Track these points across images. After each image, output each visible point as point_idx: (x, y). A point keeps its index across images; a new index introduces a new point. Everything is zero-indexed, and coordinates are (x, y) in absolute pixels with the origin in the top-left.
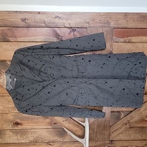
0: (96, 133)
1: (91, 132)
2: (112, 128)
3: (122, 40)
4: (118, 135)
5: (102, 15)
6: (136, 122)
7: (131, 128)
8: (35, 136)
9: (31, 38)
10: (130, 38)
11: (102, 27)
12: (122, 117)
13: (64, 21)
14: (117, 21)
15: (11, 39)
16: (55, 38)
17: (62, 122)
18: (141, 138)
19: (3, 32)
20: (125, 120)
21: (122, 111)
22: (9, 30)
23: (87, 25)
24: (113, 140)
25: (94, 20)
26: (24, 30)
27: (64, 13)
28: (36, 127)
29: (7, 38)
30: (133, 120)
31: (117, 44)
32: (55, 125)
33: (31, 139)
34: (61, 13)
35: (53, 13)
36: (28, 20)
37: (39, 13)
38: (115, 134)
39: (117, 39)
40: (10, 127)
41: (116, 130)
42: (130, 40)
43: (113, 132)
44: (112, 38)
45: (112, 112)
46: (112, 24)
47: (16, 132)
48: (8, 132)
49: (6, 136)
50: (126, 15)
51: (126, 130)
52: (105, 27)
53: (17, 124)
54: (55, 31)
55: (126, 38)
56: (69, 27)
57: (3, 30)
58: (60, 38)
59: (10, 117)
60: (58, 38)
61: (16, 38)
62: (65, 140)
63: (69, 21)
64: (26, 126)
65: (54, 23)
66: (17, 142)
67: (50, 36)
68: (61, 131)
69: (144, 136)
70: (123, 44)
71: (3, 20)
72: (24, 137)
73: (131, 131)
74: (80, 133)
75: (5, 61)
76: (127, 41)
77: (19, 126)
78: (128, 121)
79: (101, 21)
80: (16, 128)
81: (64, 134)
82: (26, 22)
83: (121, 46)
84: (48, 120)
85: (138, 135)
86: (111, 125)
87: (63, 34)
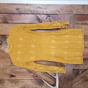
0: (63, 83)
1: (60, 83)
2: (73, 80)
3: (81, 22)
5: (68, 6)
7: (86, 80)
8: (24, 84)
9: (22, 21)
10: (86, 21)
11: (68, 14)
12: (80, 73)
13: (43, 10)
14: (78, 10)
15: (9, 21)
16: (37, 21)
17: (41, 75)
19: (5, 17)
20: (82, 75)
21: (80, 69)
22: (8, 15)
23: (58, 13)
25: (62, 9)
26: (17, 15)
27: (44, 5)
28: (24, 78)
29: (7, 21)
30: (87, 76)
31: (77, 25)
32: (37, 78)
33: (21, 86)
34: (41, 5)
35: (36, 5)
36: (20, 9)
37: (27, 5)
39: (78, 22)
40: (8, 78)
41: (77, 81)
42: (86, 22)
43: (74, 83)
44: (74, 21)
45: (73, 70)
46: (75, 12)
47: (12, 81)
48: (6, 81)
49: (5, 84)
50: (84, 6)
51: (83, 82)
52: (70, 14)
53: (12, 76)
54: (37, 16)
56: (46, 14)
57: (4, 16)
58: (40, 21)
59: (8, 71)
60: (39, 21)
61: (12, 21)
63: (47, 10)
64: (18, 77)
65: (37, 11)
68: (40, 82)
71: (5, 9)
72: (17, 85)
73: (86, 83)
74: (52, 83)
75: (5, 35)
76: (84, 23)
77: (14, 77)
78: (84, 76)
79: (67, 10)
80: (12, 79)
81: (42, 84)
82: (19, 11)
83: (80, 26)
84: (32, 74)
86: (73, 78)
87: (42, 18)
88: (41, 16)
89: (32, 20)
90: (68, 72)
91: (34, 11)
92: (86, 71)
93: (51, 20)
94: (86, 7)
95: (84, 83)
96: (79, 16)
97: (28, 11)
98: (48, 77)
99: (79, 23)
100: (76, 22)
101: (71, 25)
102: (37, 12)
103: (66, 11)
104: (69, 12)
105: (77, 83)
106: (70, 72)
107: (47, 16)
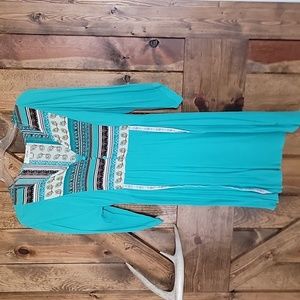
0: (200, 274)
1: (188, 273)
2: (234, 265)
3: (267, 67)
4: (247, 279)
5: (224, 8)
6: (289, 253)
7: (278, 264)
8: (64, 278)
9: (53, 60)
10: (286, 63)
11: (222, 36)
12: (258, 241)
13: (132, 21)
14: (259, 22)
15: (6, 62)
16: (110, 62)
17: (123, 250)
20: (264, 249)
21: (260, 229)
23: (185, 32)
24: (237, 289)
26: (35, 40)
28: (65, 260)
30: (282, 250)
31: (254, 76)
32: (109, 257)
33: (55, 284)
34: (123, 1)
36: (44, 17)
37: (71, 1)
38: (243, 276)
39: (257, 66)
40: (8, 258)
41: (243, 270)
42: (287, 67)
43: (236, 274)
44: (244, 63)
45: (235, 230)
46: (246, 30)
47: (22, 270)
50: (281, 7)
51: (266, 269)
52: (228, 36)
53: (23, 252)
54: (109, 45)
55: (276, 64)
56: (143, 34)
58: (121, 61)
59: (8, 237)
60: (117, 61)
61: (17, 59)
62: (129, 288)
64: (44, 256)
65: (107, 25)
66: (24, 290)
67: (98, 57)
70: (268, 77)
72: (40, 280)
73: (278, 272)
74: (162, 274)
76: (280, 70)
77: (28, 257)
78: (272, 251)
79: (219, 21)
80: (21, 261)
81: (127, 276)
82: (40, 23)
83: (265, 82)
84: (92, 246)
85: (291, 280)
86: (232, 257)
87: (128, 52)
88: (122, 43)
89: (89, 59)
90: (219, 240)
91: (97, 25)
92: (279, 236)
93: (160, 57)
94: (289, 11)
95: (268, 274)
96: (261, 43)
97: (76, 25)
99: (262, 71)
100: (252, 64)
101: (232, 76)
102: (107, 27)
103: (215, 26)
104: (228, 28)
105: (247, 275)
106: (225, 239)
107: (147, 43)
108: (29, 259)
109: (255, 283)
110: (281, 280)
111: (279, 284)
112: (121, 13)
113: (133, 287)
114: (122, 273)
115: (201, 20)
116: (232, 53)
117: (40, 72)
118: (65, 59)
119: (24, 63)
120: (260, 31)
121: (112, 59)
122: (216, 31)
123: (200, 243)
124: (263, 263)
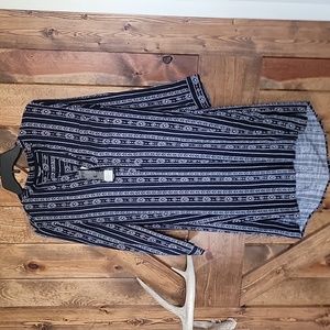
0: (211, 289)
2: (245, 281)
3: (281, 85)
4: (258, 294)
5: (238, 26)
6: (300, 269)
7: (289, 279)
8: (74, 292)
9: (64, 75)
10: (299, 80)
11: (236, 53)
12: (269, 257)
13: (146, 38)
14: (273, 40)
15: (17, 77)
16: (123, 78)
17: (134, 266)
18: (308, 302)
20: (275, 265)
21: (271, 245)
22: (11, 54)
23: (198, 49)
24: (247, 304)
26: (47, 56)
27: (146, 19)
28: (75, 274)
30: (294, 265)
31: (267, 93)
32: (119, 272)
33: (65, 298)
34: (138, 18)
35: (118, 17)
36: (57, 33)
37: (85, 16)
38: (253, 292)
39: (270, 83)
40: (17, 273)
41: (255, 285)
42: (300, 85)
43: (247, 289)
44: (258, 81)
45: (246, 245)
46: (260, 47)
47: (32, 285)
48: (13, 284)
49: (9, 292)
50: (294, 25)
51: (277, 284)
52: (243, 53)
53: (33, 267)
54: (123, 63)
55: (289, 81)
56: (157, 51)
58: (134, 76)
59: (18, 251)
60: (130, 77)
61: (28, 74)
62: (140, 303)
63: (158, 38)
64: (53, 271)
65: (120, 41)
66: (33, 304)
67: (111, 73)
69: (316, 297)
72: (50, 295)
73: (289, 288)
74: (174, 289)
75: (5, 127)
76: (293, 87)
77: (38, 272)
78: (283, 267)
79: (233, 38)
80: (31, 276)
81: (137, 291)
82: (53, 39)
84: (103, 261)
85: (302, 295)
86: (244, 273)
87: (141, 68)
88: (135, 59)
89: (102, 74)
90: (230, 255)
91: (110, 42)
92: (290, 252)
93: (174, 73)
94: (304, 29)
95: (280, 289)
96: (275, 60)
97: (89, 41)
98: (159, 269)
99: (275, 88)
100: (266, 81)
101: (245, 93)
102: (120, 43)
103: (229, 44)
104: (242, 46)
105: (258, 290)
106: (237, 255)
107: (161, 59)
108: (39, 274)
109: (267, 298)
110: (291, 295)
111: (290, 300)
112: (134, 29)
113: (143, 301)
114: (133, 288)
115: (215, 37)
116: (246, 70)
117: (53, 87)
118: (77, 74)
119: (36, 78)
120: (274, 49)
121: (125, 75)
122: (230, 48)
123: (212, 257)
124: (275, 278)
